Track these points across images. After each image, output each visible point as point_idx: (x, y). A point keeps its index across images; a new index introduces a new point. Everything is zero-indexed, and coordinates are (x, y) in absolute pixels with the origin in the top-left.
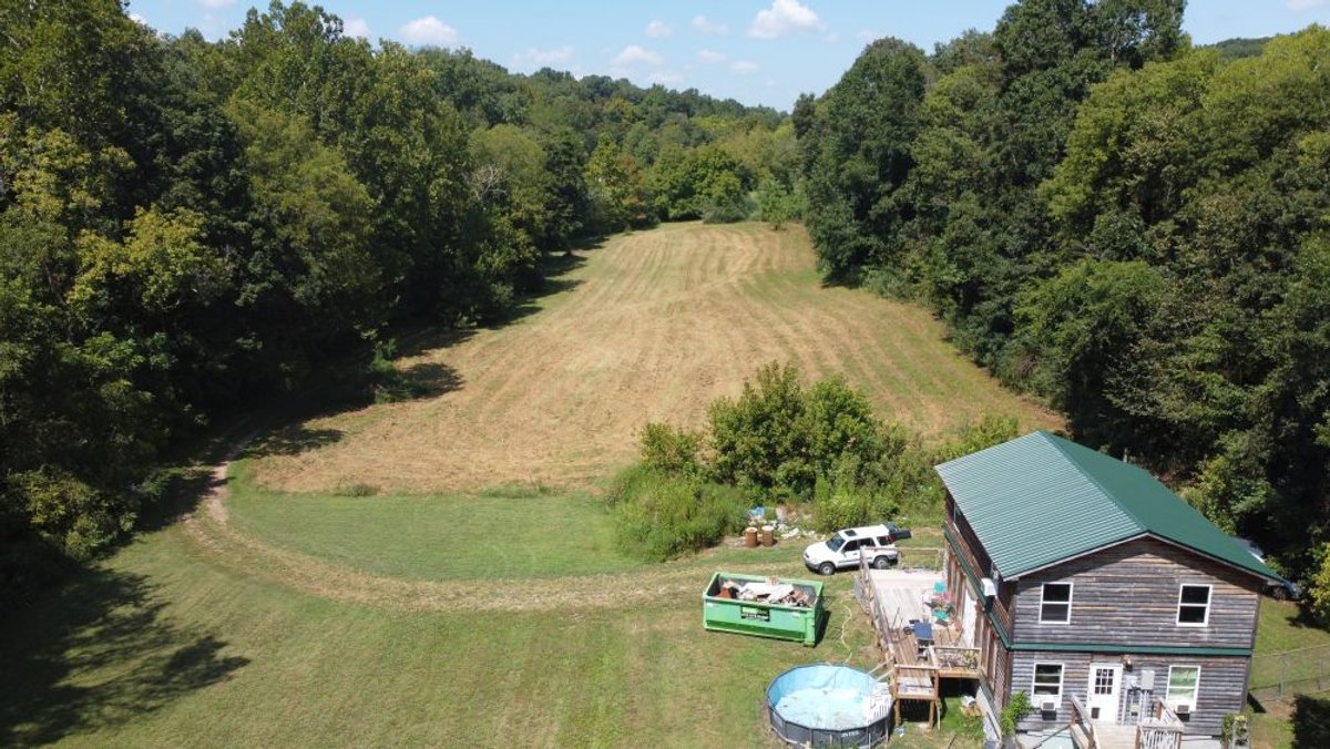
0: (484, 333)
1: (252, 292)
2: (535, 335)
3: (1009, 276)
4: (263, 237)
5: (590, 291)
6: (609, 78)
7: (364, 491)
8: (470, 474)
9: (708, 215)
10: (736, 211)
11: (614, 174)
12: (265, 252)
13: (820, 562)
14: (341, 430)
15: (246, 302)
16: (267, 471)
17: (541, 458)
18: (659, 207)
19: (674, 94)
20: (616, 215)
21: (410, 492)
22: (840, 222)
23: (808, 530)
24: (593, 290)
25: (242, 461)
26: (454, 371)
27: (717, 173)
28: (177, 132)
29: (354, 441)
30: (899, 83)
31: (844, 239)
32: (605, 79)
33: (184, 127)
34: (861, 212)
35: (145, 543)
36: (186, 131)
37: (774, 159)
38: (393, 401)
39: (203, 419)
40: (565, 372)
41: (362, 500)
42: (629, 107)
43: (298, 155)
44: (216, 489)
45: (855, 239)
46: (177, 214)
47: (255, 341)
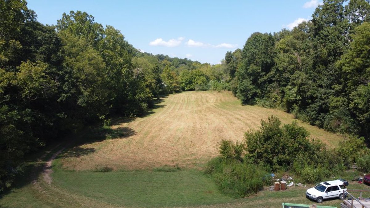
0: (139, 119)
1: (64, 97)
2: (155, 119)
3: (326, 93)
4: (69, 77)
5: (169, 107)
6: (163, 55)
7: (107, 170)
8: (147, 163)
9: (197, 89)
10: (206, 88)
11: (170, 77)
12: (69, 83)
13: (317, 197)
14: (95, 148)
15: (62, 101)
16: (68, 163)
17: (172, 157)
18: (182, 87)
19: (181, 60)
20: (170, 88)
21: (125, 170)
22: (248, 85)
23: (298, 183)
24: (170, 107)
25: (57, 160)
26: (132, 129)
27: (199, 77)
28: (39, 38)
29: (100, 152)
30: (267, 42)
31: (250, 90)
32: (162, 55)
33: (41, 36)
34: (255, 82)
35: (16, 193)
36: (42, 38)
37: (215, 73)
38: (112, 139)
39: (43, 144)
40: (170, 129)
41: (106, 173)
42: (169, 62)
43: (82, 51)
44: (47, 170)
45: (253, 90)
46: (37, 63)
47: (64, 115)
